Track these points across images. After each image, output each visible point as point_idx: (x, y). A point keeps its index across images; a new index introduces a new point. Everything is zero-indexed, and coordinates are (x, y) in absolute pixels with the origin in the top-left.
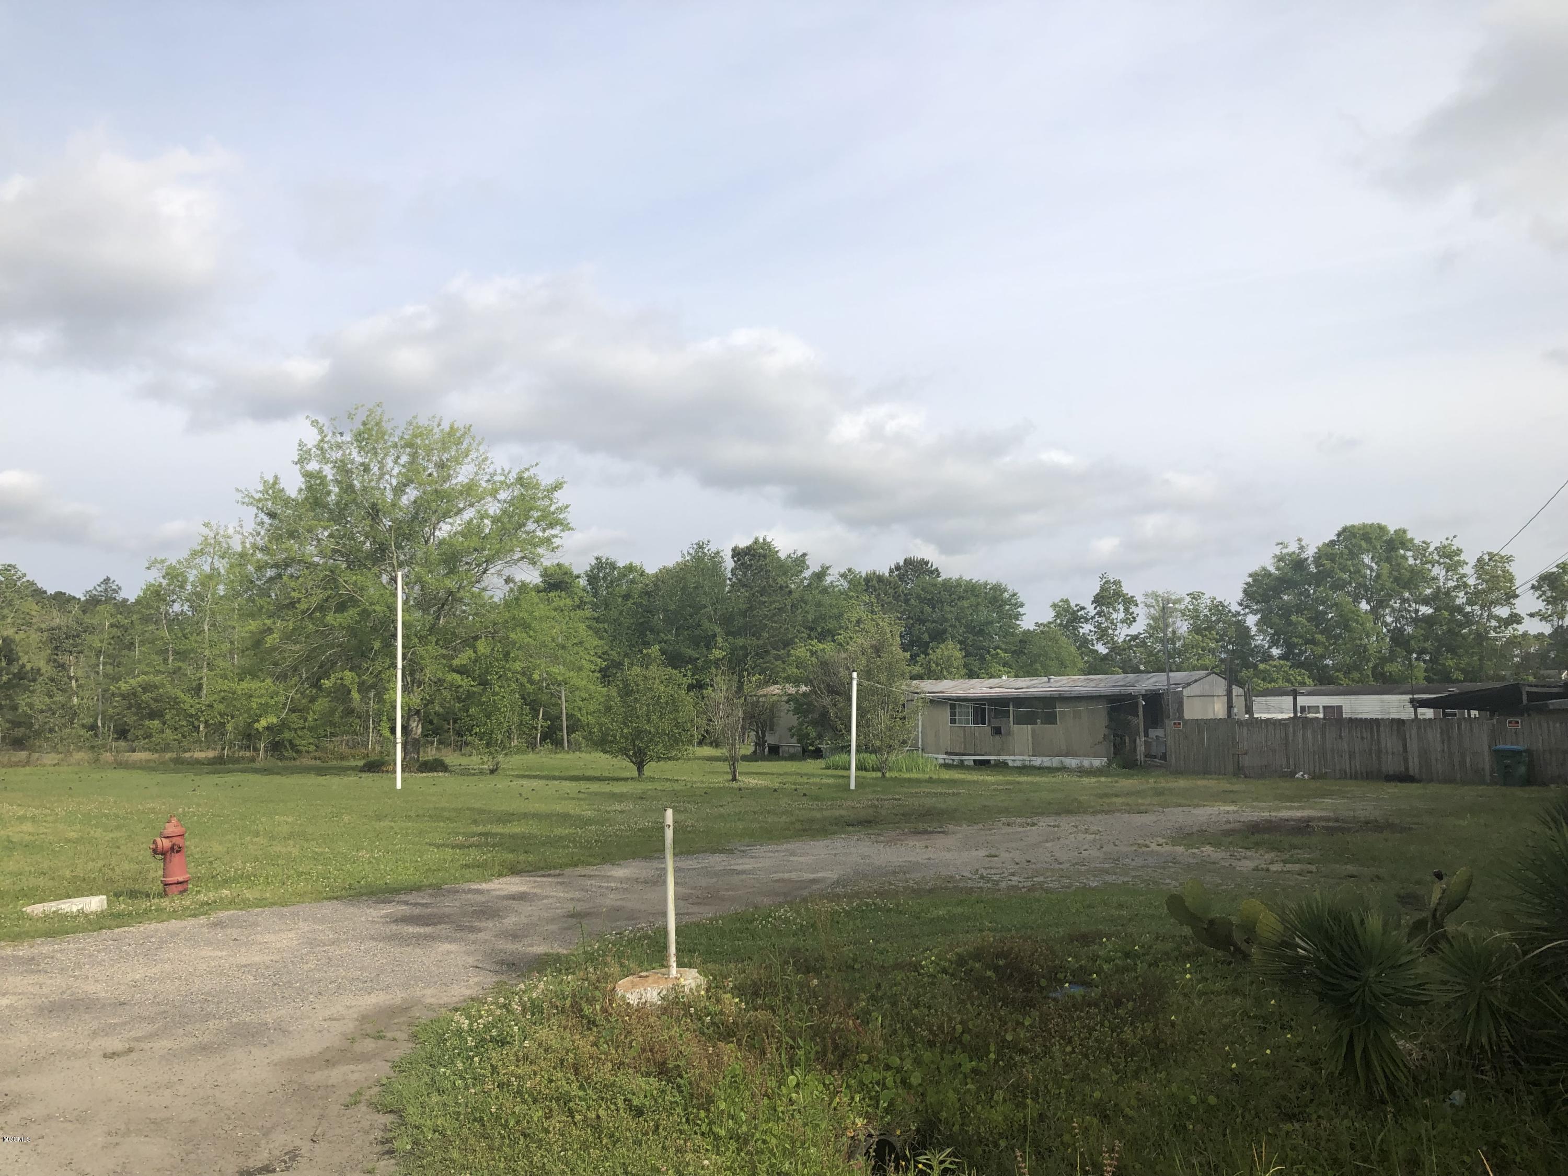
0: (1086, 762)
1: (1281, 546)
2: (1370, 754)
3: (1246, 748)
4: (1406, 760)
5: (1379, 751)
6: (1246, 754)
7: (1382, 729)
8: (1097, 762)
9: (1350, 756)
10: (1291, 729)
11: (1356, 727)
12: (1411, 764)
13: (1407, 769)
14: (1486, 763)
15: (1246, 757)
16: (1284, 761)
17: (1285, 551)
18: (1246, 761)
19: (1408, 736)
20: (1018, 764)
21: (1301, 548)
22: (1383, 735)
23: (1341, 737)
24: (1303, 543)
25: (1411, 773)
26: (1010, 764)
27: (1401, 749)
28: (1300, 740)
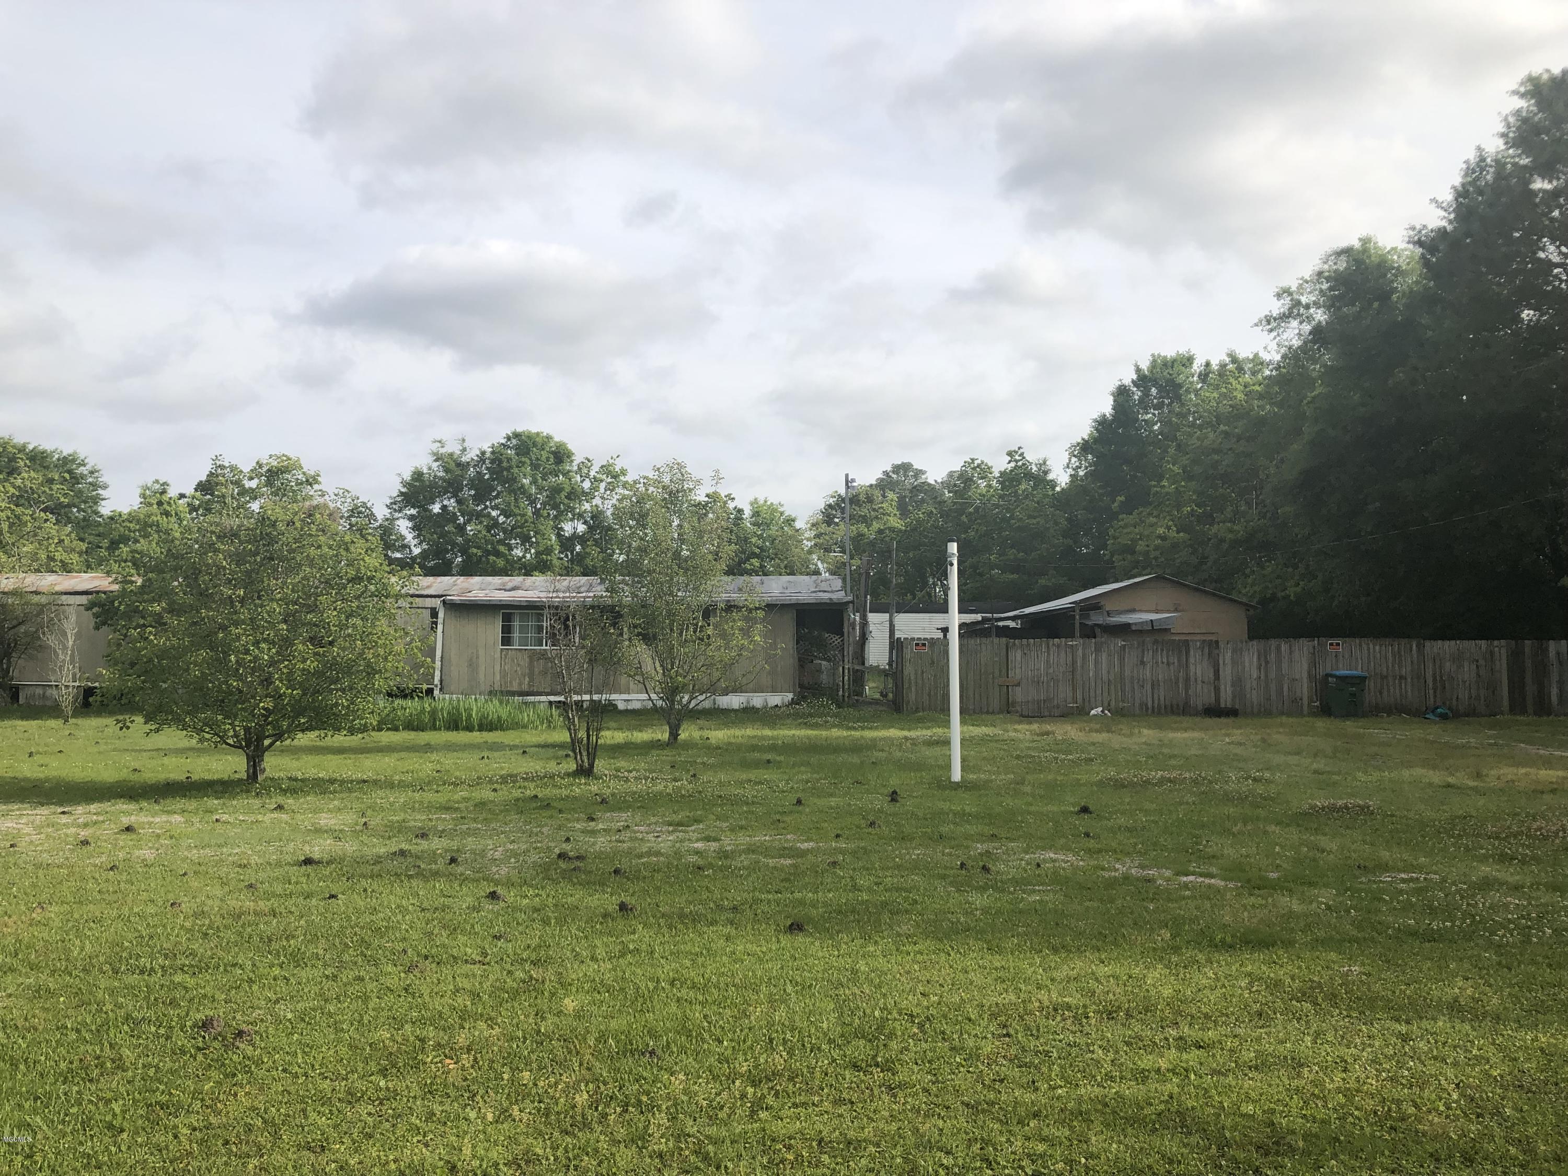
0: (757, 700)
1: (439, 445)
2: (1177, 683)
3: (1018, 677)
4: (1217, 690)
5: (1187, 680)
6: (1018, 685)
7: (1192, 653)
8: (775, 699)
9: (1153, 685)
10: (1080, 652)
11: (1162, 650)
12: (1222, 694)
13: (1218, 699)
14: (1304, 690)
15: (1018, 689)
16: (1070, 694)
17: (442, 451)
18: (1018, 695)
19: (1221, 662)
20: (637, 705)
21: (464, 450)
22: (1192, 660)
23: (1142, 663)
24: (466, 445)
25: (1223, 705)
26: (621, 706)
27: (1212, 676)
28: (1092, 666)
